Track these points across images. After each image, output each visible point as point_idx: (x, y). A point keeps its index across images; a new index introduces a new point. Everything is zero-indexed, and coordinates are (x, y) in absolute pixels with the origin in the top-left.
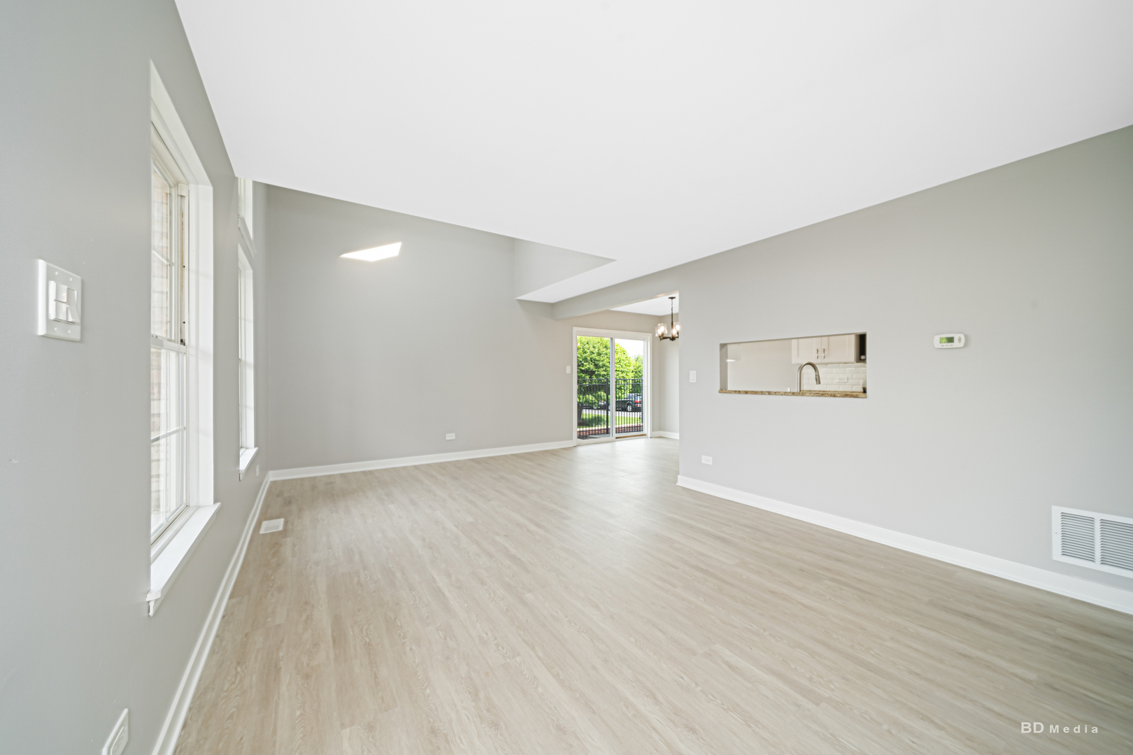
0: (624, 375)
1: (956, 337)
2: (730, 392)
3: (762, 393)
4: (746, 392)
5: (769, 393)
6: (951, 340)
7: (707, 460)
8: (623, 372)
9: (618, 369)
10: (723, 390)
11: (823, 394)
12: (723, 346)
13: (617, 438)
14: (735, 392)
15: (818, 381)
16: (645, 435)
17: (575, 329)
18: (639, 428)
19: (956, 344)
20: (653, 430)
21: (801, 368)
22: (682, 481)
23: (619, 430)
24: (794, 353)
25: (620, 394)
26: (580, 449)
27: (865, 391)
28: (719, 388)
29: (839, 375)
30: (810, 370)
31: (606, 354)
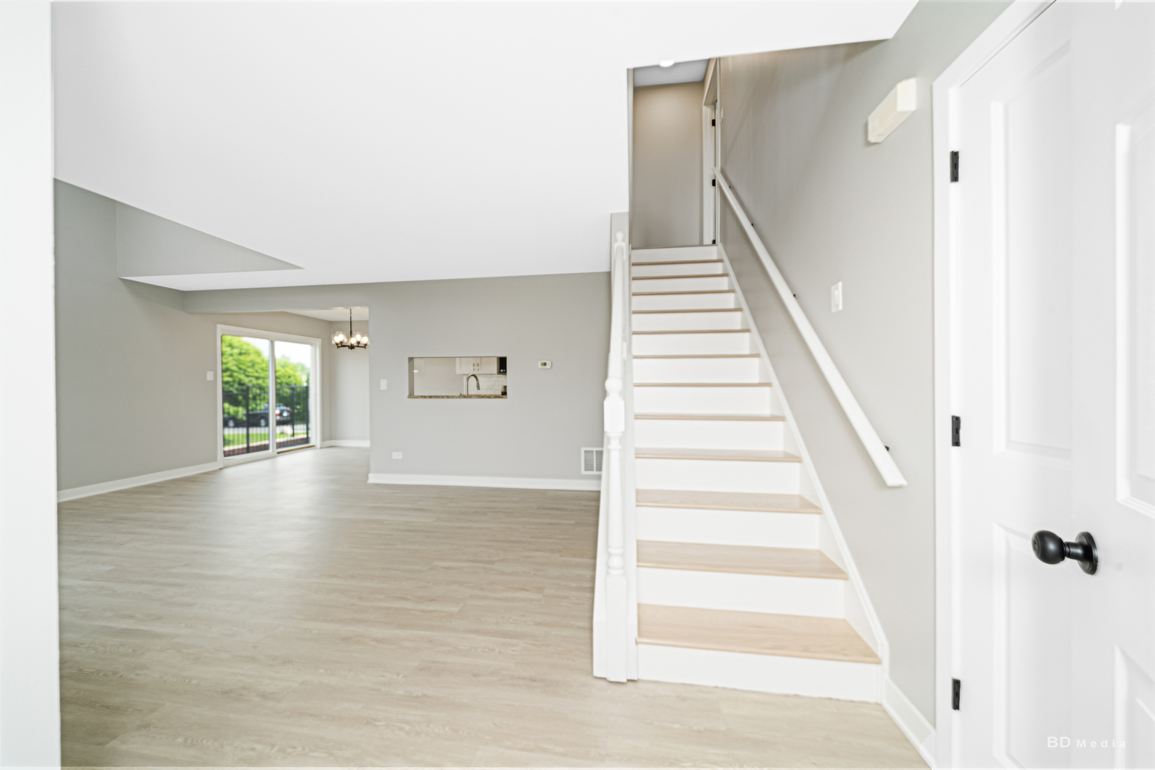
0: (260, 382)
1: (548, 362)
2: (417, 397)
3: (443, 397)
4: (431, 397)
5: (448, 397)
6: (545, 364)
7: (397, 455)
8: (257, 378)
9: (251, 374)
10: (411, 395)
11: (483, 397)
12: (411, 359)
13: (278, 453)
14: (422, 397)
15: (478, 387)
16: (313, 446)
17: (220, 328)
18: (306, 440)
19: (548, 366)
20: (323, 439)
21: (468, 379)
22: (373, 478)
23: (280, 445)
24: (458, 367)
25: (254, 406)
26: (228, 472)
27: (504, 393)
28: (407, 393)
29: (492, 383)
30: (473, 378)
31: (231, 355)
